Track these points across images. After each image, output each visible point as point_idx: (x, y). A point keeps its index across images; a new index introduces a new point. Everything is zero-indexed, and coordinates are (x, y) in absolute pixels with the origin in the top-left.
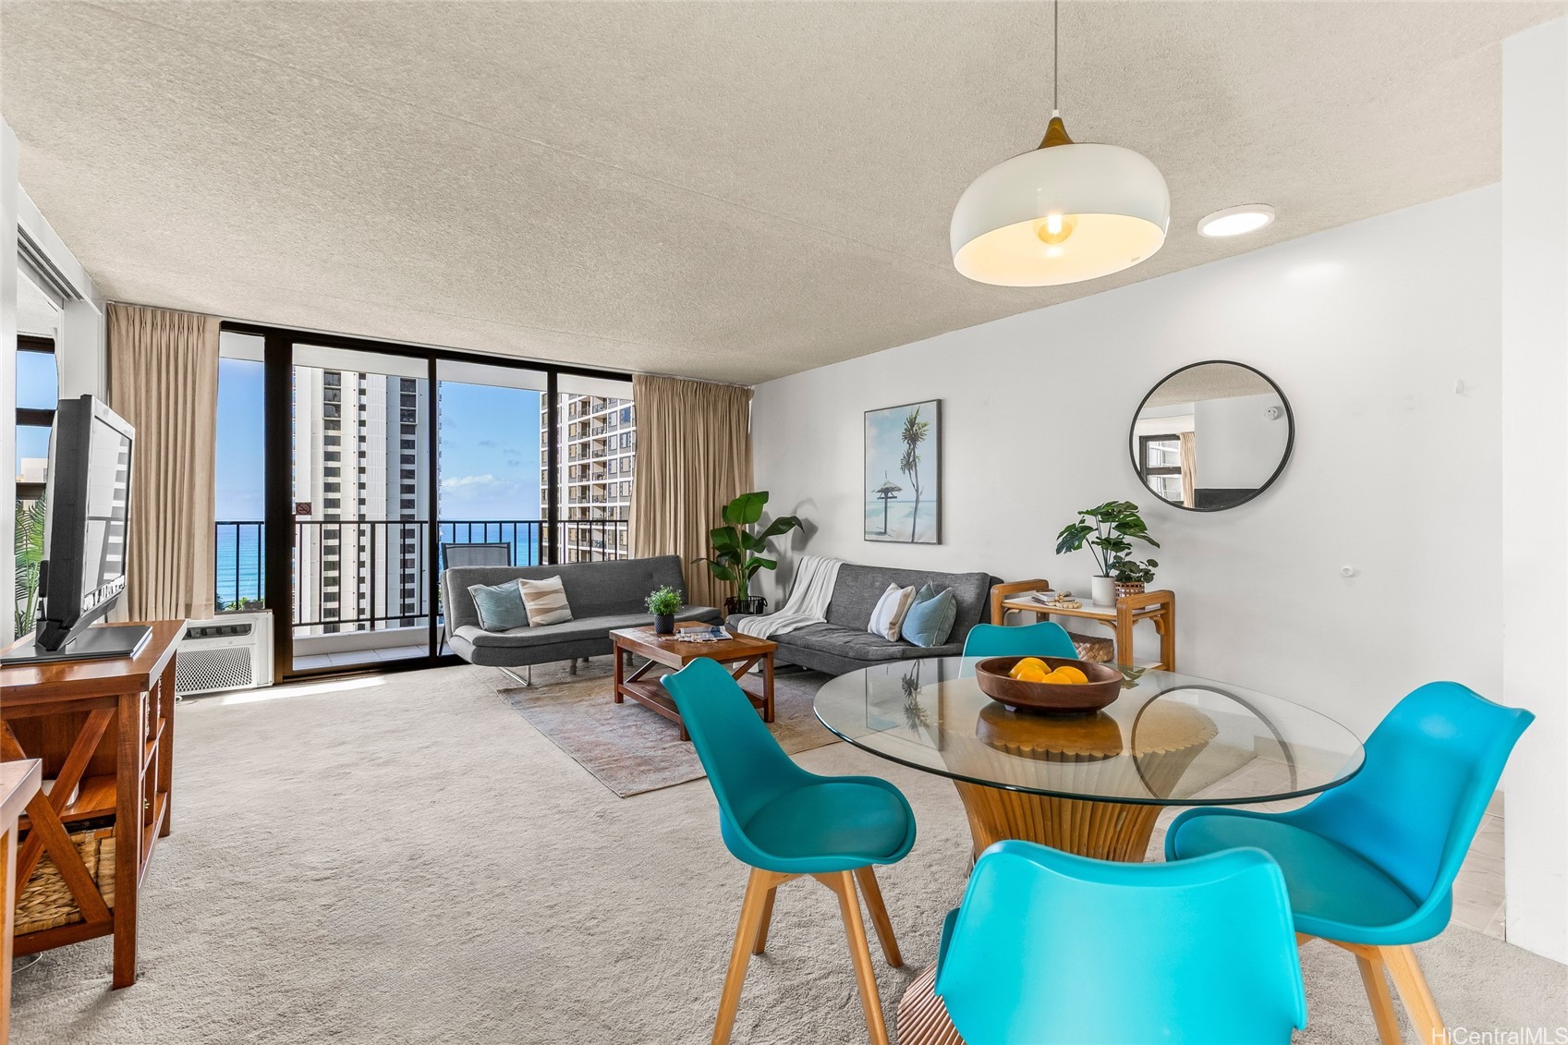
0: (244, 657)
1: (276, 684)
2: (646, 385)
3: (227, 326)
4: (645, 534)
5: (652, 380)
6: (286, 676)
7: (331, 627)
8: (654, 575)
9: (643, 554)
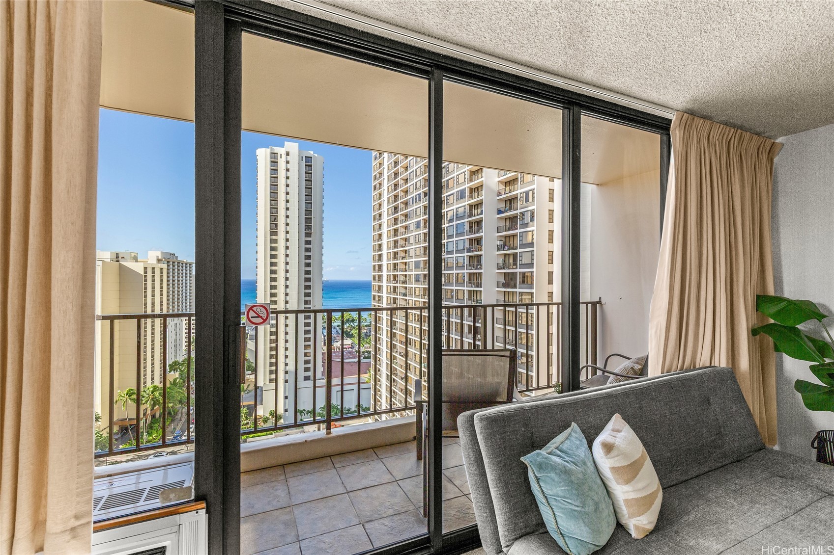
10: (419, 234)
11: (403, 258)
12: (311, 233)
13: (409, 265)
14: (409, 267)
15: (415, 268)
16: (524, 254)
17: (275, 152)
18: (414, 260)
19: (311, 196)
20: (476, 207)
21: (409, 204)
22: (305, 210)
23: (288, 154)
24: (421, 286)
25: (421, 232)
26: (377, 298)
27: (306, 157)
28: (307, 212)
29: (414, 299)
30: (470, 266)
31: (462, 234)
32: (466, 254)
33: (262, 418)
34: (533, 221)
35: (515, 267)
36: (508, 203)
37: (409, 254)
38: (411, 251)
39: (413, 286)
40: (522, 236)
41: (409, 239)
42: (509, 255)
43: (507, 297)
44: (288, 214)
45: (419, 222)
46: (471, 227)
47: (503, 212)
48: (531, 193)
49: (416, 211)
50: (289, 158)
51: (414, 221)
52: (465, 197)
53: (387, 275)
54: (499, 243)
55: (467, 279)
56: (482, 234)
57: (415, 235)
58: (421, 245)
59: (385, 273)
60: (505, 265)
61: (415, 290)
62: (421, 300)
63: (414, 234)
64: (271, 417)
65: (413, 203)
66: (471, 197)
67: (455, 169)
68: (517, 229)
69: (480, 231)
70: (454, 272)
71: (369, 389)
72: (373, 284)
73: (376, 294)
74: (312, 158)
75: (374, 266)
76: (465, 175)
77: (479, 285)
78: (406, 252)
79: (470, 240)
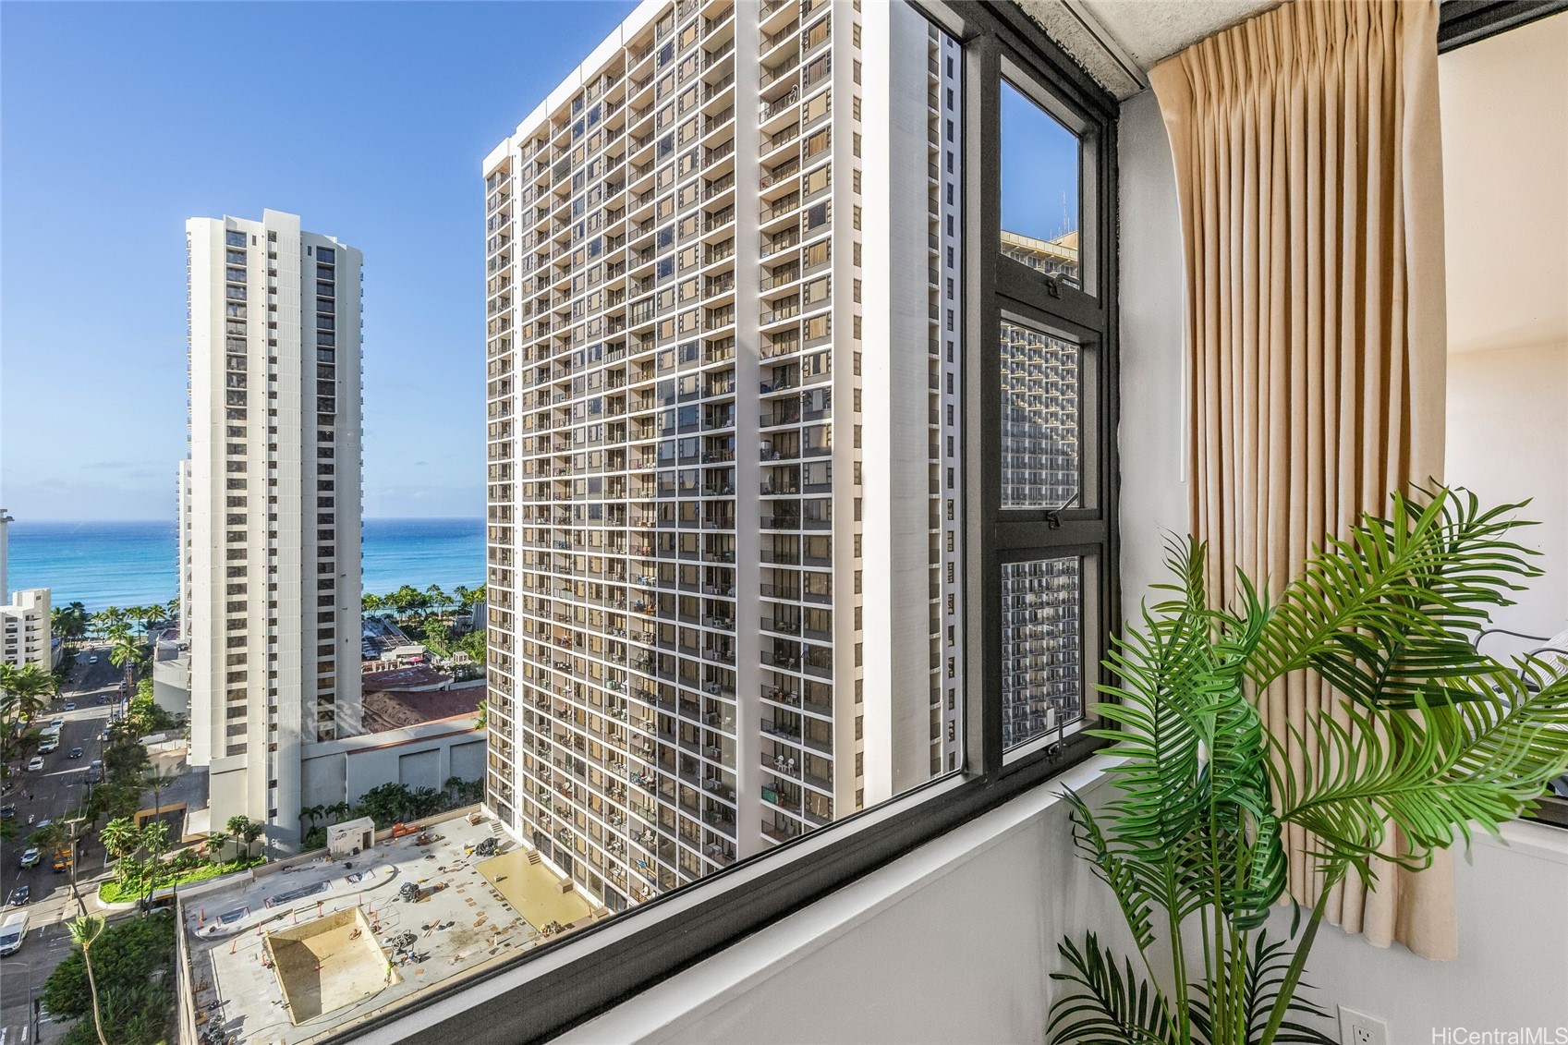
10: (597, 426)
11: (561, 472)
12: (333, 416)
13: (575, 485)
14: (575, 490)
15: (590, 492)
16: (812, 467)
17: (239, 229)
18: (587, 476)
19: (333, 334)
20: (718, 378)
21: (575, 364)
22: (318, 365)
23: (272, 237)
24: (603, 528)
25: (603, 420)
26: (499, 555)
27: (318, 248)
28: (323, 369)
29: (587, 553)
30: (707, 488)
31: (694, 427)
32: (700, 466)
33: (207, 838)
34: (830, 407)
35: (793, 489)
36: (779, 373)
37: (575, 464)
38: (580, 458)
39: (586, 528)
40: (808, 435)
41: (575, 434)
42: (782, 468)
43: (779, 545)
44: (273, 372)
45: (597, 401)
46: (709, 415)
47: (770, 390)
48: (823, 357)
49: (590, 379)
50: (275, 247)
51: (586, 398)
52: (697, 357)
53: (525, 507)
54: (763, 445)
55: (702, 514)
56: (735, 429)
57: (589, 427)
58: (603, 447)
59: (518, 502)
60: (775, 487)
61: (590, 536)
62: (603, 555)
63: (587, 424)
64: (231, 833)
65: (583, 363)
66: (709, 358)
67: (676, 301)
68: (798, 420)
69: (729, 422)
70: (677, 499)
71: (480, 745)
72: (489, 524)
73: (498, 546)
74: (333, 251)
75: (491, 488)
76: (697, 315)
77: (727, 523)
78: (567, 460)
79: (708, 439)
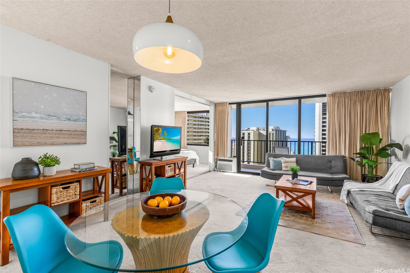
0: (231, 166)
1: (237, 173)
2: (332, 97)
3: (230, 104)
4: (332, 147)
5: (333, 95)
6: (239, 171)
7: (249, 162)
8: (332, 161)
9: (332, 153)
